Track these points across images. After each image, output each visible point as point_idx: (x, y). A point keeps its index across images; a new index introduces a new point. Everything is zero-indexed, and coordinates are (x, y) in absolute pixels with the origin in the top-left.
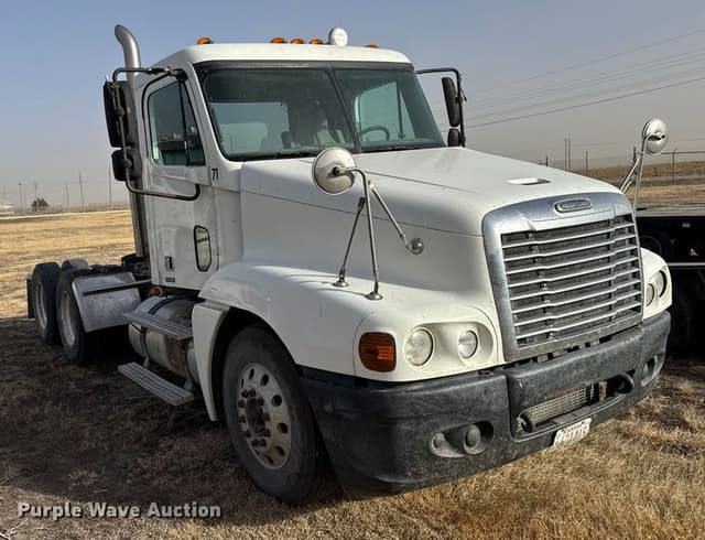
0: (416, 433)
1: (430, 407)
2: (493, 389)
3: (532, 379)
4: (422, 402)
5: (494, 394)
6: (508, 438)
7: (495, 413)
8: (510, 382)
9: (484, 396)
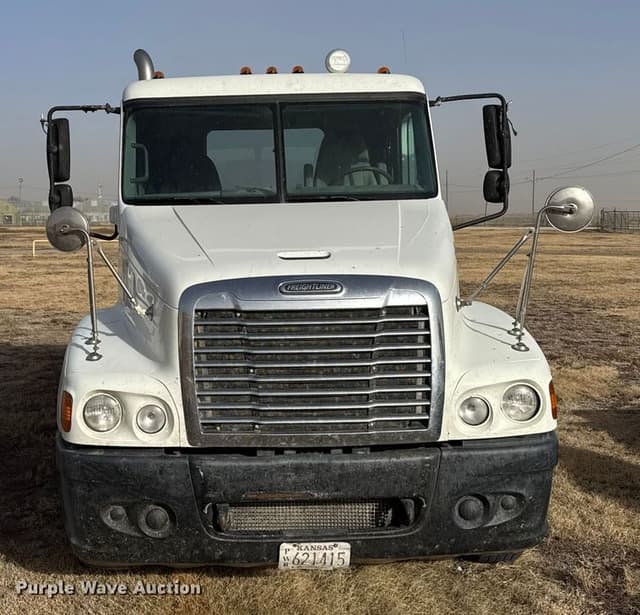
0: (89, 499)
1: (100, 474)
2: (170, 470)
3: (218, 471)
4: (90, 468)
5: (173, 477)
6: (201, 531)
7: (176, 498)
8: (193, 469)
9: (159, 476)
